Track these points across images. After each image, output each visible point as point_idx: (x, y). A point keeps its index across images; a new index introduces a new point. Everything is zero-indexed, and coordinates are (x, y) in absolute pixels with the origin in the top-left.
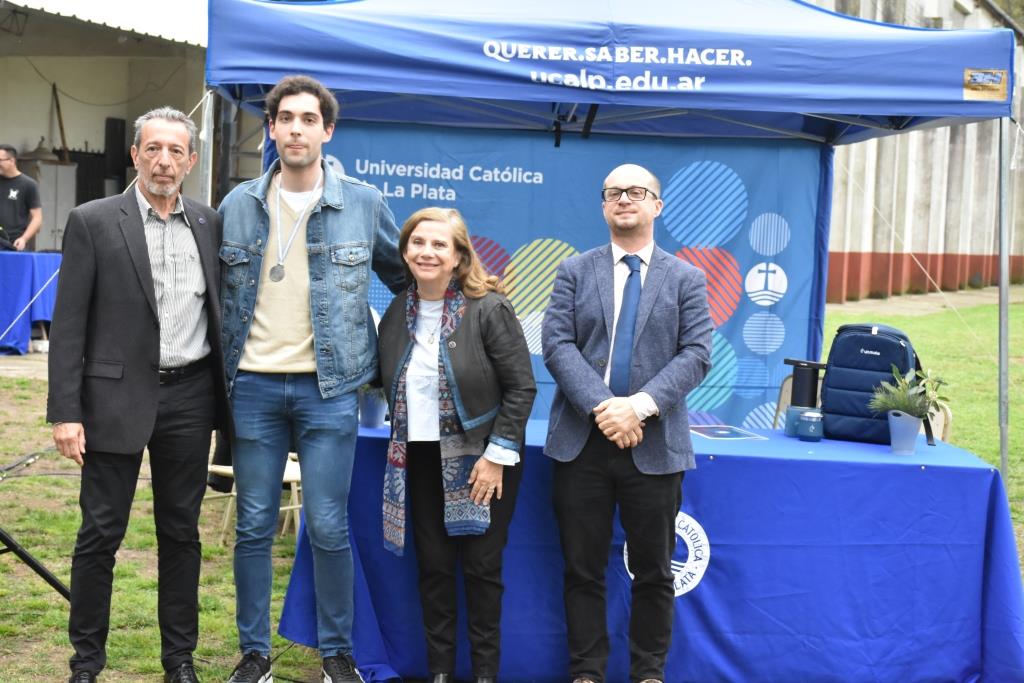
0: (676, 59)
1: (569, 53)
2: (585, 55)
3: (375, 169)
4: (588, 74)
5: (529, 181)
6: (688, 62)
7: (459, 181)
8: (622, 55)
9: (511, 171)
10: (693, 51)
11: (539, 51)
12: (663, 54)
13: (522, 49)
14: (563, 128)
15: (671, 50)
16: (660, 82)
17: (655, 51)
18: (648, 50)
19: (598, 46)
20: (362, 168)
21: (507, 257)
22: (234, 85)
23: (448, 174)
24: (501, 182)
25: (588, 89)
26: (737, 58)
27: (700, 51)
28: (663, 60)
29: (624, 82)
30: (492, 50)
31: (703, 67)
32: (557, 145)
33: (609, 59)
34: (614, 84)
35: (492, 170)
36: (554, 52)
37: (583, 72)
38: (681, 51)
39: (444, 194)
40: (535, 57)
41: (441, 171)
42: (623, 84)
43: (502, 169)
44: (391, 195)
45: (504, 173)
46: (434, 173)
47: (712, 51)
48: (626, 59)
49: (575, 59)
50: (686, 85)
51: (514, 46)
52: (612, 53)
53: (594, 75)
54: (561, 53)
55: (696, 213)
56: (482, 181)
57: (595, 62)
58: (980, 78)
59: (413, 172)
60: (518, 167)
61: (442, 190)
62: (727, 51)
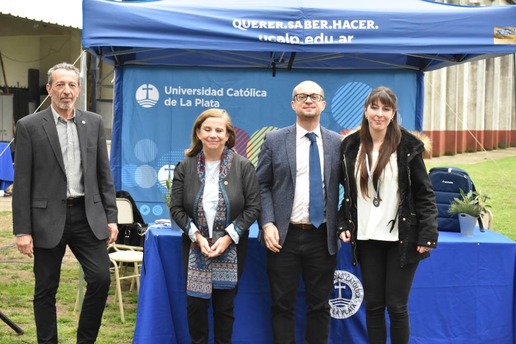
0: (337, 26)
1: (279, 25)
2: (288, 25)
3: (175, 91)
4: (290, 36)
5: (260, 95)
6: (344, 28)
7: (221, 96)
8: (308, 25)
9: (249, 90)
10: (346, 22)
11: (263, 24)
12: (330, 24)
13: (254, 23)
14: (277, 66)
15: (334, 22)
16: (329, 39)
17: (326, 22)
18: (322, 22)
19: (294, 20)
20: (168, 91)
21: (249, 137)
22: (97, 47)
23: (215, 93)
24: (244, 96)
25: (290, 44)
26: (371, 25)
27: (350, 22)
28: (330, 27)
29: (309, 39)
30: (237, 24)
31: (352, 30)
32: (274, 75)
33: (301, 27)
34: (304, 41)
35: (239, 90)
36: (271, 24)
37: (287, 35)
38: (340, 22)
39: (213, 104)
40: (261, 27)
41: (211, 92)
42: (309, 40)
43: (244, 90)
44: (184, 105)
45: (246, 91)
46: (208, 92)
47: (357, 21)
48: (310, 27)
49: (282, 28)
50: (343, 40)
51: (249, 21)
52: (303, 24)
53: (293, 36)
54: (275, 25)
55: (350, 110)
56: (233, 96)
57: (293, 29)
58: (503, 32)
59: (196, 92)
60: (253, 88)
61: (212, 101)
62: (365, 21)
